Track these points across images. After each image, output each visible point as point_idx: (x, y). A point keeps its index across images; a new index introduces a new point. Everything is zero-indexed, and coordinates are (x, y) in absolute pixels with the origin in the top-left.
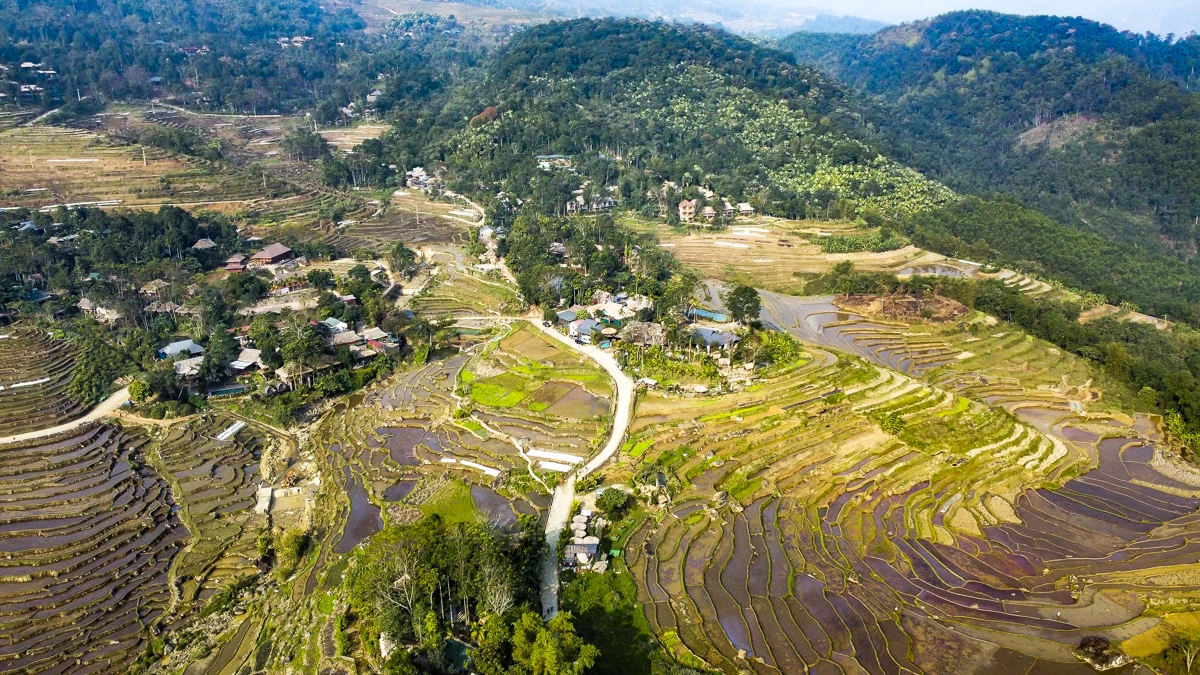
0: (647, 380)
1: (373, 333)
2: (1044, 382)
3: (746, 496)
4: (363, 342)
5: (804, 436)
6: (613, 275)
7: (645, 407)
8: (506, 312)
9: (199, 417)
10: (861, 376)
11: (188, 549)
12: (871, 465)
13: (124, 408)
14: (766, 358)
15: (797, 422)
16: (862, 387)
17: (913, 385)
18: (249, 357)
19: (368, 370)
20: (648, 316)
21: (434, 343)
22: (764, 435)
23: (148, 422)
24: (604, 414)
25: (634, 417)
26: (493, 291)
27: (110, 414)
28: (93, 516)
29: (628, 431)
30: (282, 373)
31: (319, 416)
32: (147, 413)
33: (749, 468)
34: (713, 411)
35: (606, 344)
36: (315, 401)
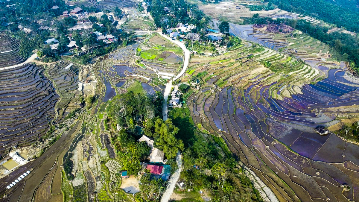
0: (194, 51)
1: (110, 36)
2: (314, 52)
3: (223, 86)
4: (107, 39)
5: (241, 68)
6: (184, 18)
7: (193, 60)
8: (151, 30)
9: (59, 62)
10: (259, 50)
11: (60, 101)
12: (260, 77)
13: (36, 59)
14: (230, 44)
15: (239, 64)
16: (259, 53)
17: (275, 53)
18: (72, 44)
19: (109, 48)
20: (194, 31)
21: (129, 40)
22: (229, 68)
23: (44, 64)
24: (181, 62)
25: (190, 63)
26: (146, 23)
27: (32, 61)
28: (31, 91)
29: (188, 67)
30: (83, 49)
31: (95, 62)
32: (43, 61)
33: (224, 78)
34: (214, 61)
35: (182, 40)
36: (93, 57)
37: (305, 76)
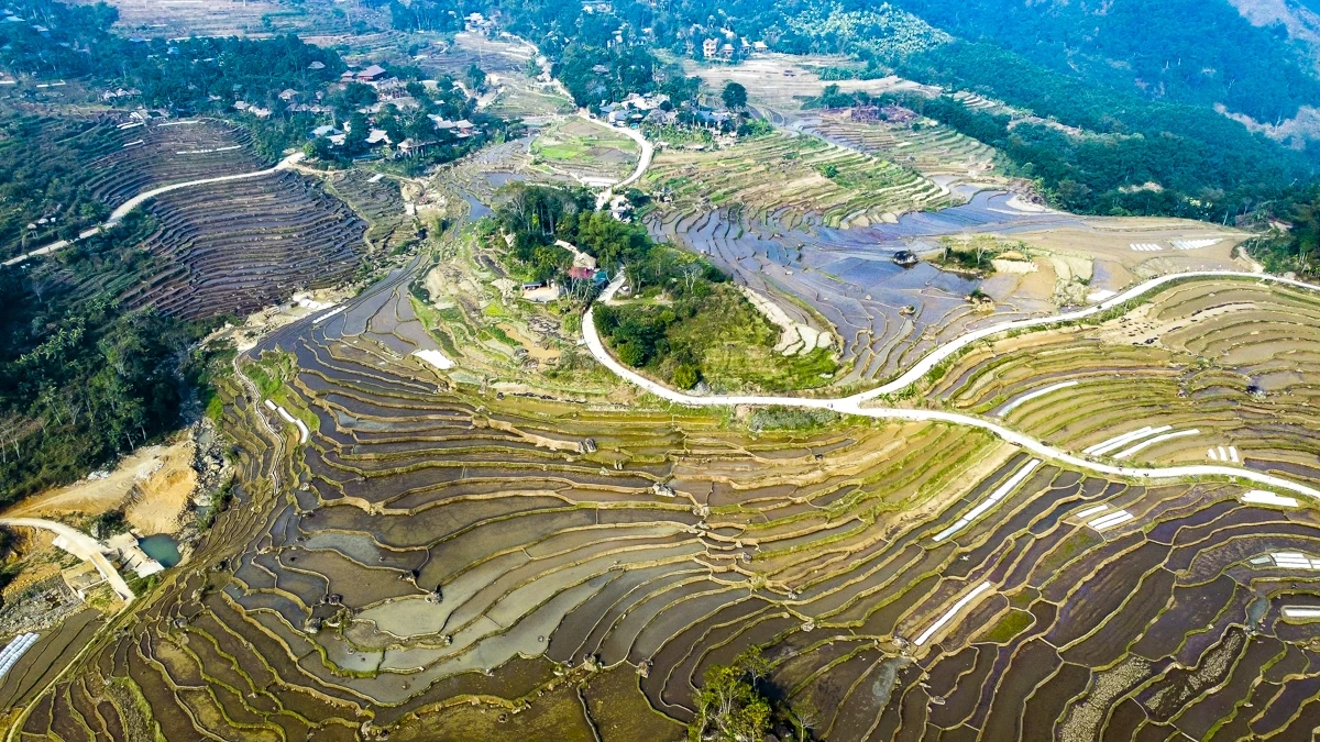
0: (662, 143)
1: (464, 124)
2: (956, 160)
3: (721, 202)
4: (458, 129)
5: (766, 175)
6: (643, 83)
7: (659, 158)
8: (561, 112)
9: (353, 171)
10: (813, 144)
11: (371, 229)
12: (809, 193)
13: (300, 163)
14: (745, 131)
15: (762, 168)
16: (812, 151)
17: (851, 151)
18: (377, 135)
19: (462, 148)
20: (666, 107)
21: (509, 132)
22: (739, 174)
23: (319, 173)
24: (633, 163)
25: (652, 162)
26: (550, 100)
27: (291, 166)
28: (306, 213)
29: (648, 169)
30: (404, 145)
31: (433, 174)
32: (316, 166)
33: (726, 190)
34: (705, 161)
35: (636, 126)
36: (429, 165)
37: (914, 196)
